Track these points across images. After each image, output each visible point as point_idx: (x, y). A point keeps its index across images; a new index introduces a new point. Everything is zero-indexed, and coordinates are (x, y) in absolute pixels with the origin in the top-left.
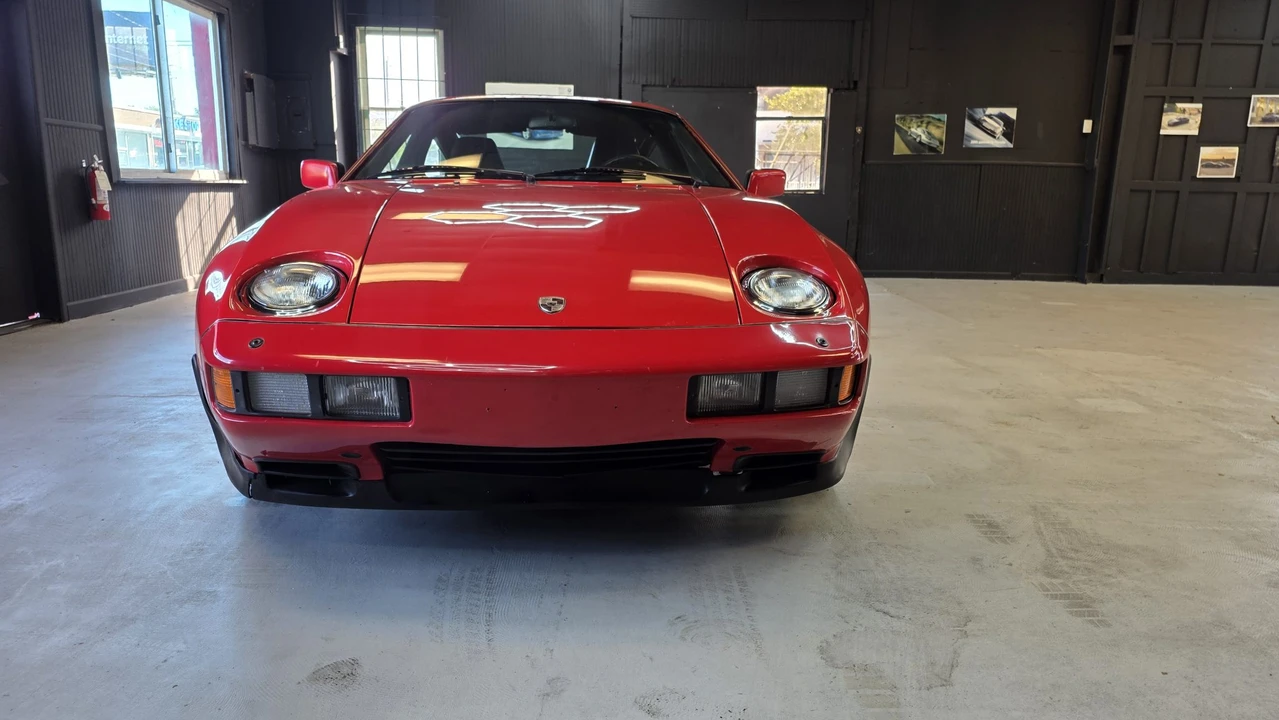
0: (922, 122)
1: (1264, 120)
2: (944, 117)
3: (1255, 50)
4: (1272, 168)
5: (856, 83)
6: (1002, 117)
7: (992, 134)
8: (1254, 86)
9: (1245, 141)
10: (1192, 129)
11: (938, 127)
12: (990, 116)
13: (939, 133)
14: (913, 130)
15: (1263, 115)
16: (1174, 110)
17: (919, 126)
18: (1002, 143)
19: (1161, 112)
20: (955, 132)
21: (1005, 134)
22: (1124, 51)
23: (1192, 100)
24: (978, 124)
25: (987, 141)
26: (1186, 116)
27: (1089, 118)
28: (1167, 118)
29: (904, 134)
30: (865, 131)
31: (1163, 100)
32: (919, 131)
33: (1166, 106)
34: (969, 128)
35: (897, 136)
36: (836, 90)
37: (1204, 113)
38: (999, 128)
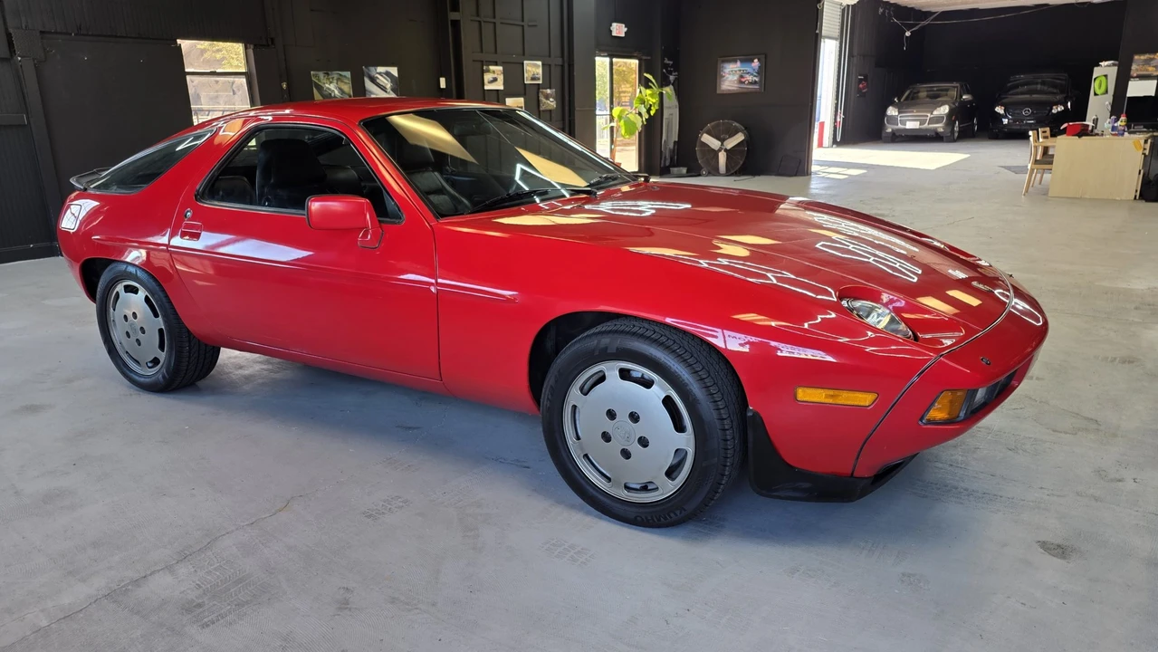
0: (333, 78)
1: (533, 79)
2: (348, 74)
3: (520, 29)
4: (539, 111)
5: (272, 40)
6: (388, 74)
7: (384, 89)
8: (524, 54)
9: (525, 94)
10: (499, 86)
11: (346, 83)
12: (380, 74)
13: (347, 88)
14: (327, 85)
15: (531, 75)
16: (488, 71)
17: (331, 83)
18: (393, 95)
19: (483, 72)
20: (359, 88)
21: (393, 90)
22: (456, 24)
23: (496, 64)
24: (373, 80)
25: (382, 95)
26: (495, 76)
27: (442, 76)
28: (487, 77)
29: (320, 88)
30: (288, 85)
31: (482, 63)
32: (332, 87)
33: (485, 68)
34: (369, 85)
35: (315, 90)
36: (255, 46)
37: (505, 73)
38: (389, 86)
